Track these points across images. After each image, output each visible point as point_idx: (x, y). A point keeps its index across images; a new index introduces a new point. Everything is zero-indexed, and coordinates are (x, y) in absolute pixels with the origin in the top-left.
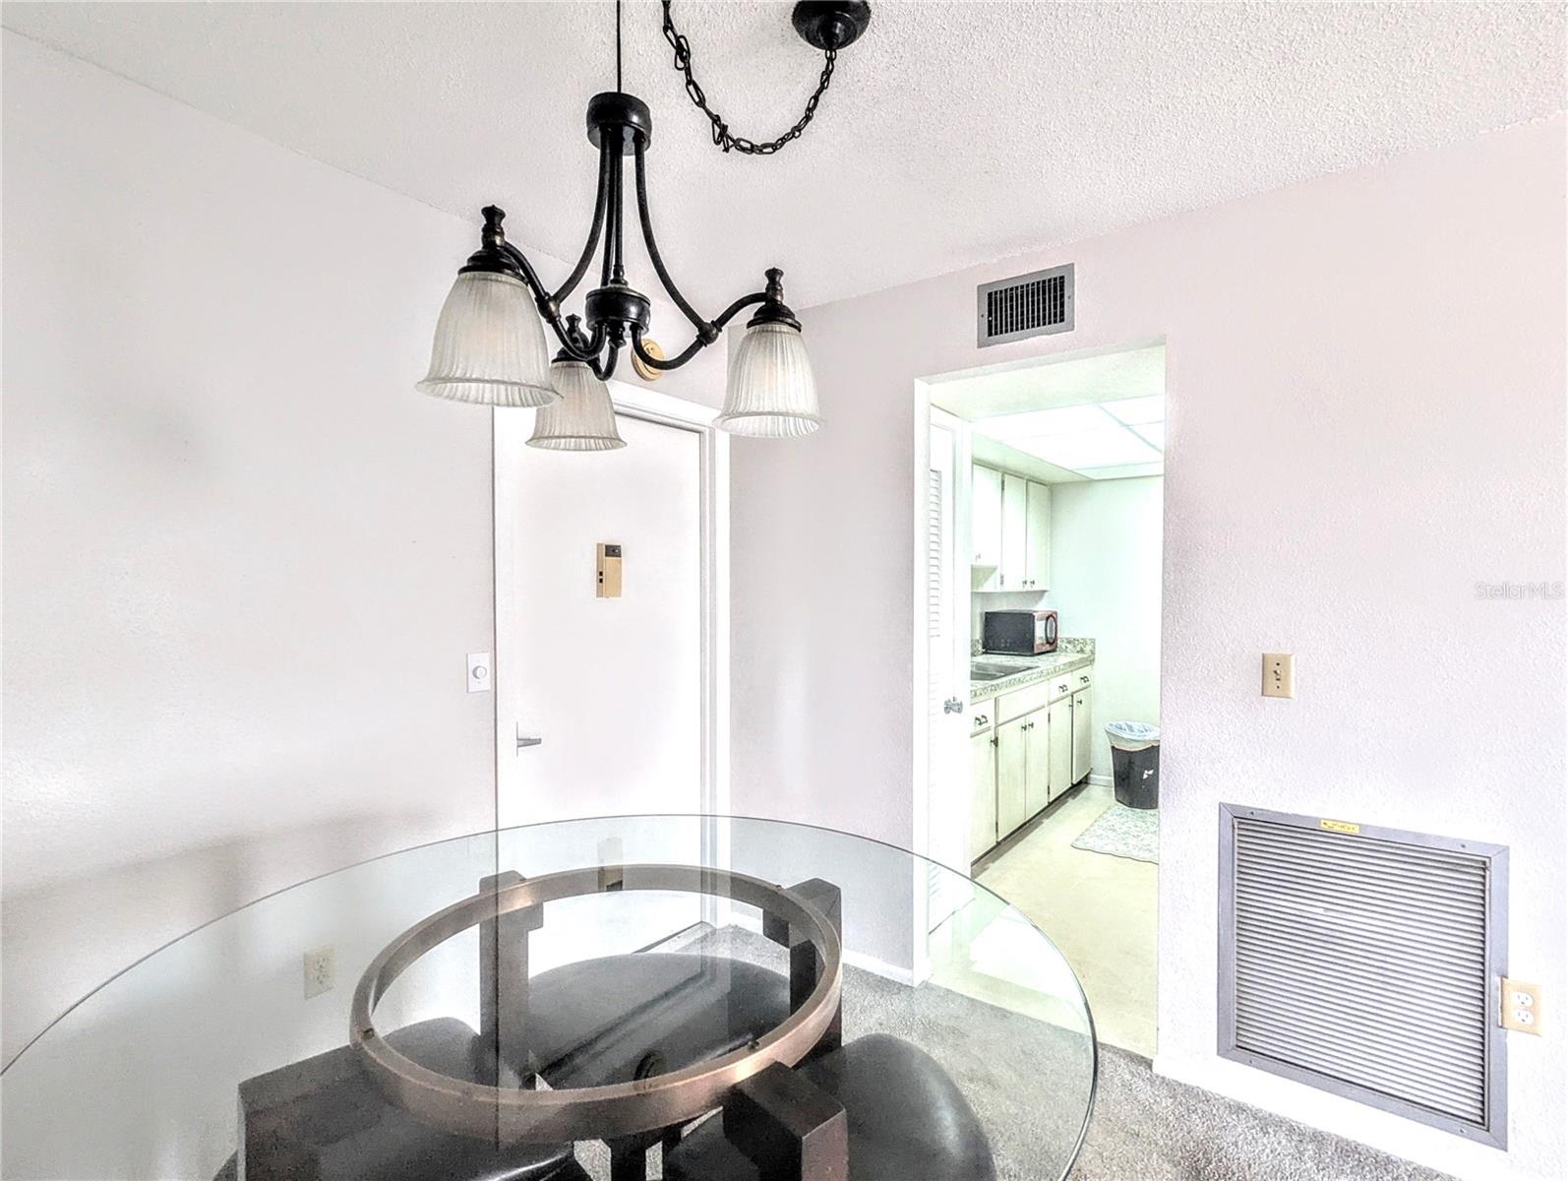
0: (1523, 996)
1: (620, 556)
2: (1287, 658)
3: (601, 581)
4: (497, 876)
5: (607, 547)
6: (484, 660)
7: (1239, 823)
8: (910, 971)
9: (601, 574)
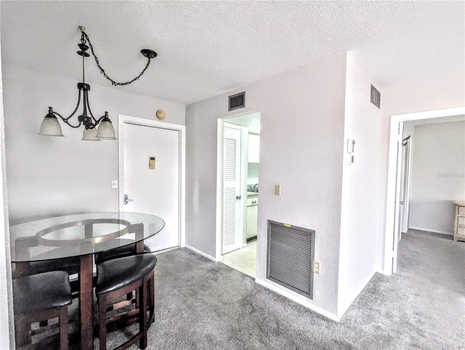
0: (317, 265)
1: (155, 160)
2: (279, 186)
3: (150, 165)
4: (119, 231)
5: (151, 158)
6: (116, 182)
7: (271, 224)
8: (215, 258)
9: (150, 164)
